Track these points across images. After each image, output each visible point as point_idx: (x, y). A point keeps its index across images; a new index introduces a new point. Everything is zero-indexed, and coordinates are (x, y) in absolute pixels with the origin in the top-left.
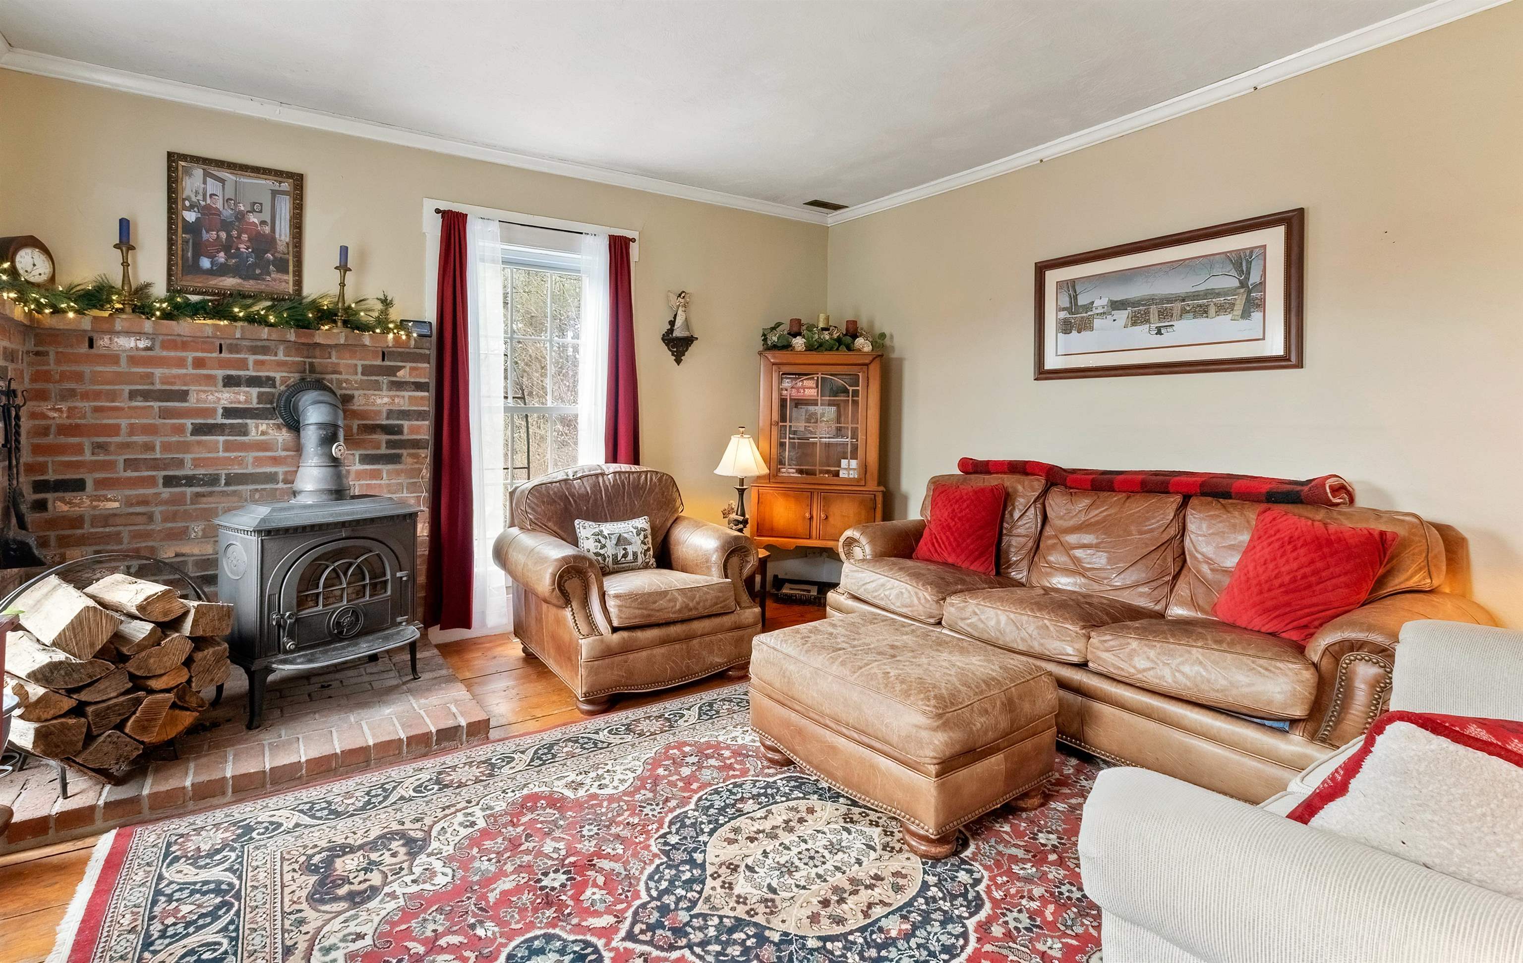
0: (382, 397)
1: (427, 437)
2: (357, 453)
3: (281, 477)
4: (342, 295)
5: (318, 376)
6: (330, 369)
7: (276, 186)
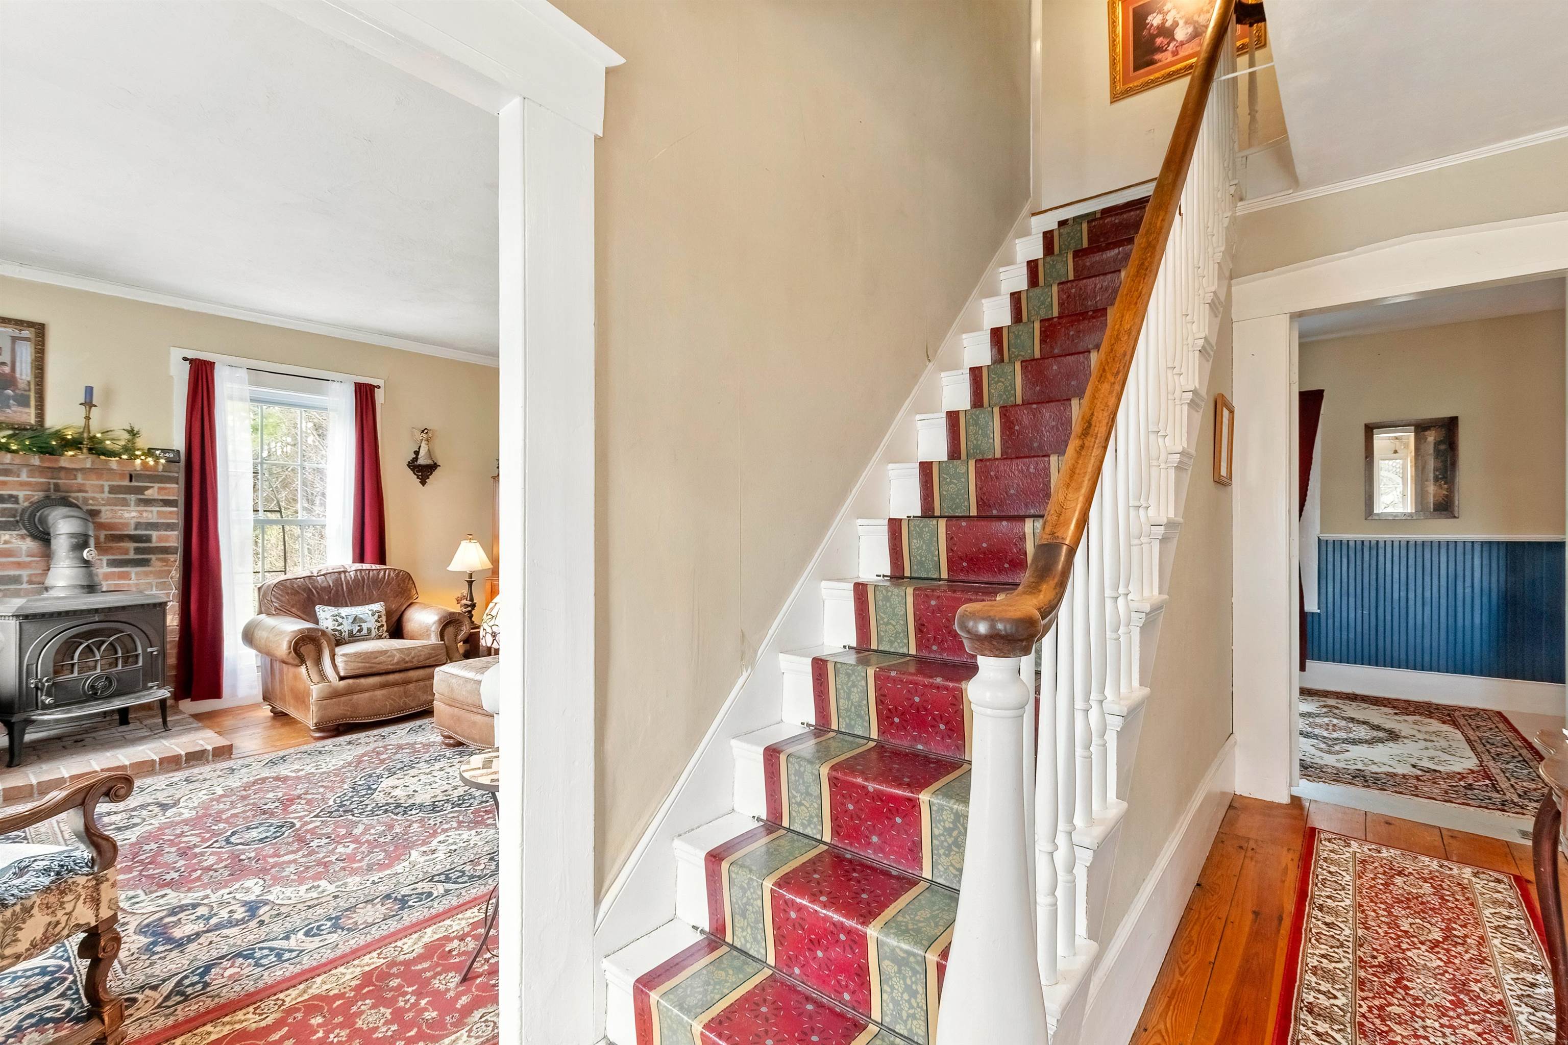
0: (130, 512)
1: (176, 545)
2: (105, 559)
3: (25, 579)
4: (87, 427)
5: (64, 494)
6: (75, 488)
7: (17, 333)
